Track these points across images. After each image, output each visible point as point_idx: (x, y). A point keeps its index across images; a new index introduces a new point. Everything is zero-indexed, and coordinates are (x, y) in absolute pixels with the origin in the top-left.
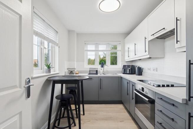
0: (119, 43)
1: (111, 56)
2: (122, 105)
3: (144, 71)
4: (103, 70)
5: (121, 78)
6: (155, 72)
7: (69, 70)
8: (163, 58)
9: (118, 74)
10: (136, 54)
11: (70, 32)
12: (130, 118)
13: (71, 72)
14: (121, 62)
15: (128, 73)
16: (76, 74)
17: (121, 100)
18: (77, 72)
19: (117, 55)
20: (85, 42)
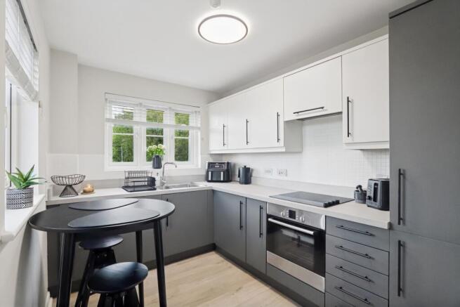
0: (196, 112)
1: (176, 140)
2: (213, 253)
3: (254, 175)
4: (161, 175)
5: (213, 191)
6: (283, 178)
7: (59, 181)
8: (300, 153)
9: (197, 183)
10: (249, 141)
11: (56, 54)
12: (246, 276)
13: (68, 189)
14: (201, 154)
15: (222, 179)
16: (85, 192)
17: (212, 242)
18: (89, 188)
19: (190, 138)
20: (107, 96)
